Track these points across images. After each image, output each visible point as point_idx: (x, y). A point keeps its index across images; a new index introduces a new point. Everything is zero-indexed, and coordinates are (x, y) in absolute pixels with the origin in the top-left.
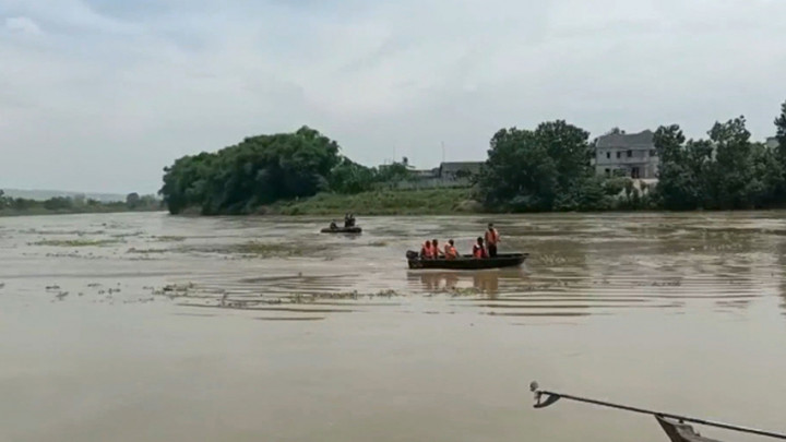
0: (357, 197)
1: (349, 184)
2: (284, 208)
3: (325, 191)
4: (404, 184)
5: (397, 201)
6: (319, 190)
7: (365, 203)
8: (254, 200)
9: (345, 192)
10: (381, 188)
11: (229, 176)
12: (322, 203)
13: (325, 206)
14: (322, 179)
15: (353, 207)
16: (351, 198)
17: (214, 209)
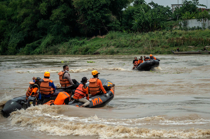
0: (147, 35)
1: (139, 24)
2: (76, 47)
3: (116, 30)
4: (193, 23)
5: (183, 39)
6: (110, 29)
7: (152, 41)
8: (48, 39)
9: (135, 31)
10: (171, 27)
11: (25, 16)
12: (113, 42)
13: (114, 45)
14: (113, 18)
15: (141, 46)
16: (139, 37)
17: (10, 48)
